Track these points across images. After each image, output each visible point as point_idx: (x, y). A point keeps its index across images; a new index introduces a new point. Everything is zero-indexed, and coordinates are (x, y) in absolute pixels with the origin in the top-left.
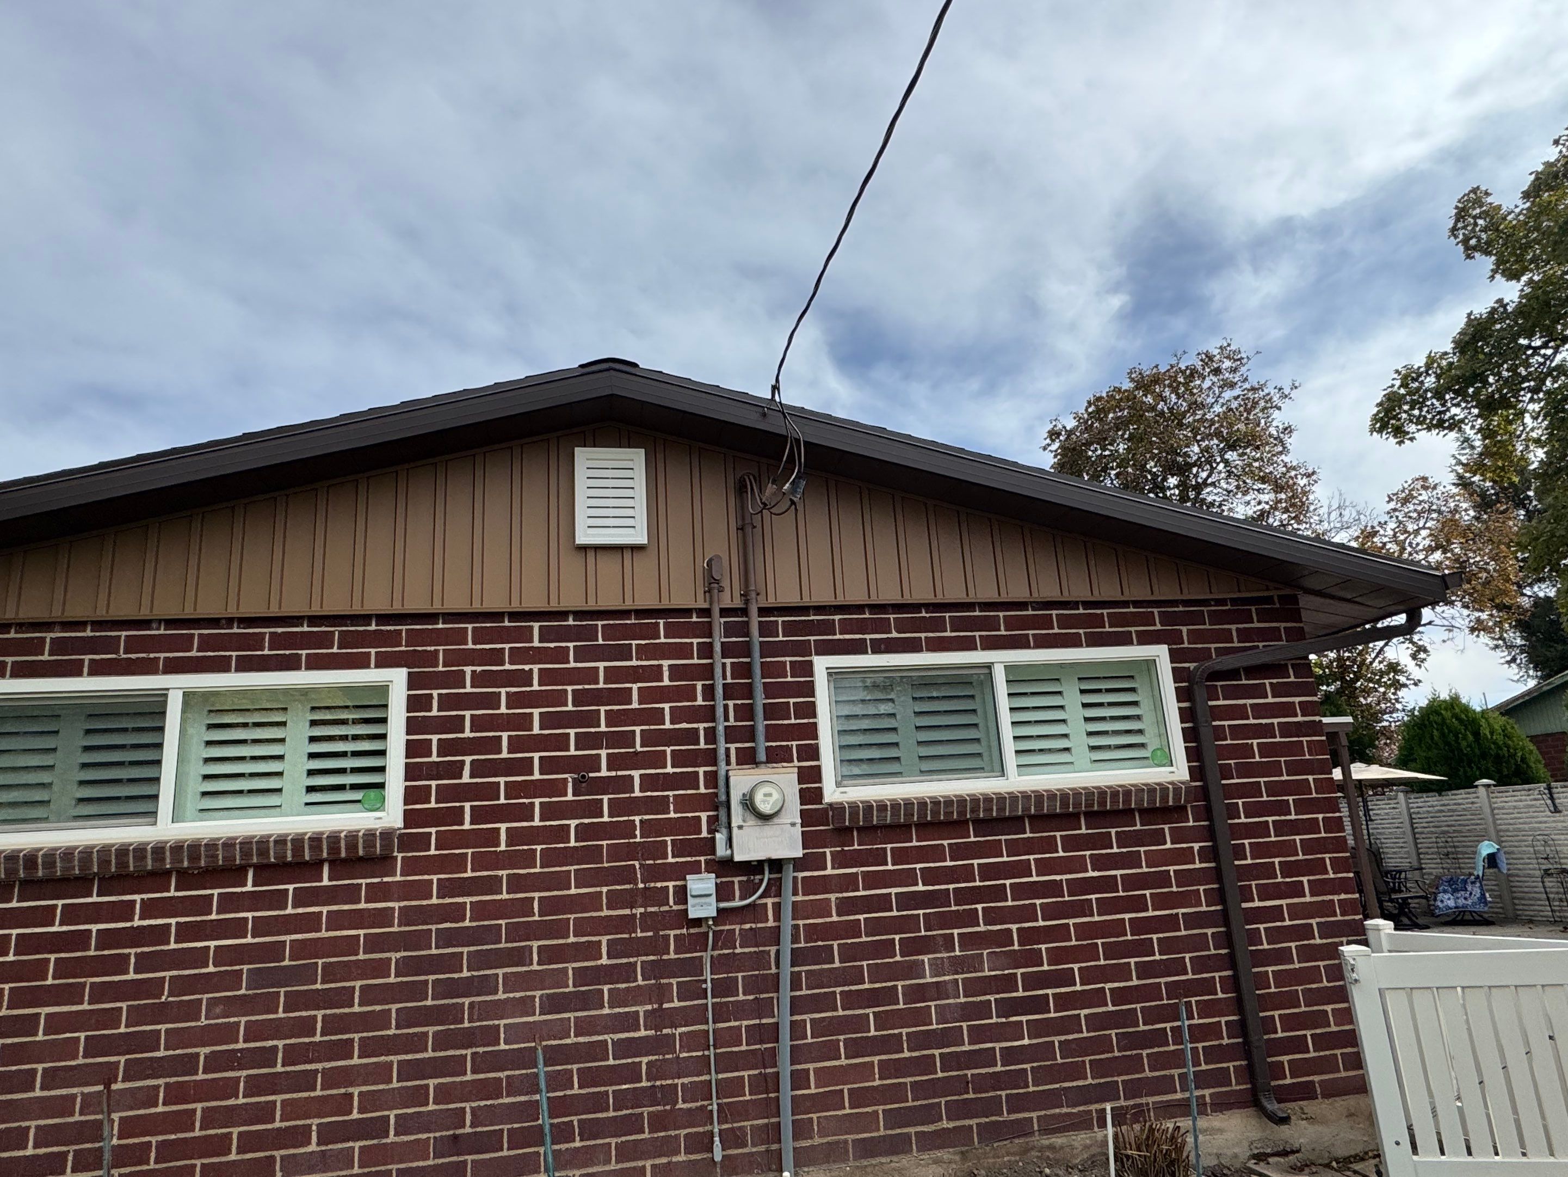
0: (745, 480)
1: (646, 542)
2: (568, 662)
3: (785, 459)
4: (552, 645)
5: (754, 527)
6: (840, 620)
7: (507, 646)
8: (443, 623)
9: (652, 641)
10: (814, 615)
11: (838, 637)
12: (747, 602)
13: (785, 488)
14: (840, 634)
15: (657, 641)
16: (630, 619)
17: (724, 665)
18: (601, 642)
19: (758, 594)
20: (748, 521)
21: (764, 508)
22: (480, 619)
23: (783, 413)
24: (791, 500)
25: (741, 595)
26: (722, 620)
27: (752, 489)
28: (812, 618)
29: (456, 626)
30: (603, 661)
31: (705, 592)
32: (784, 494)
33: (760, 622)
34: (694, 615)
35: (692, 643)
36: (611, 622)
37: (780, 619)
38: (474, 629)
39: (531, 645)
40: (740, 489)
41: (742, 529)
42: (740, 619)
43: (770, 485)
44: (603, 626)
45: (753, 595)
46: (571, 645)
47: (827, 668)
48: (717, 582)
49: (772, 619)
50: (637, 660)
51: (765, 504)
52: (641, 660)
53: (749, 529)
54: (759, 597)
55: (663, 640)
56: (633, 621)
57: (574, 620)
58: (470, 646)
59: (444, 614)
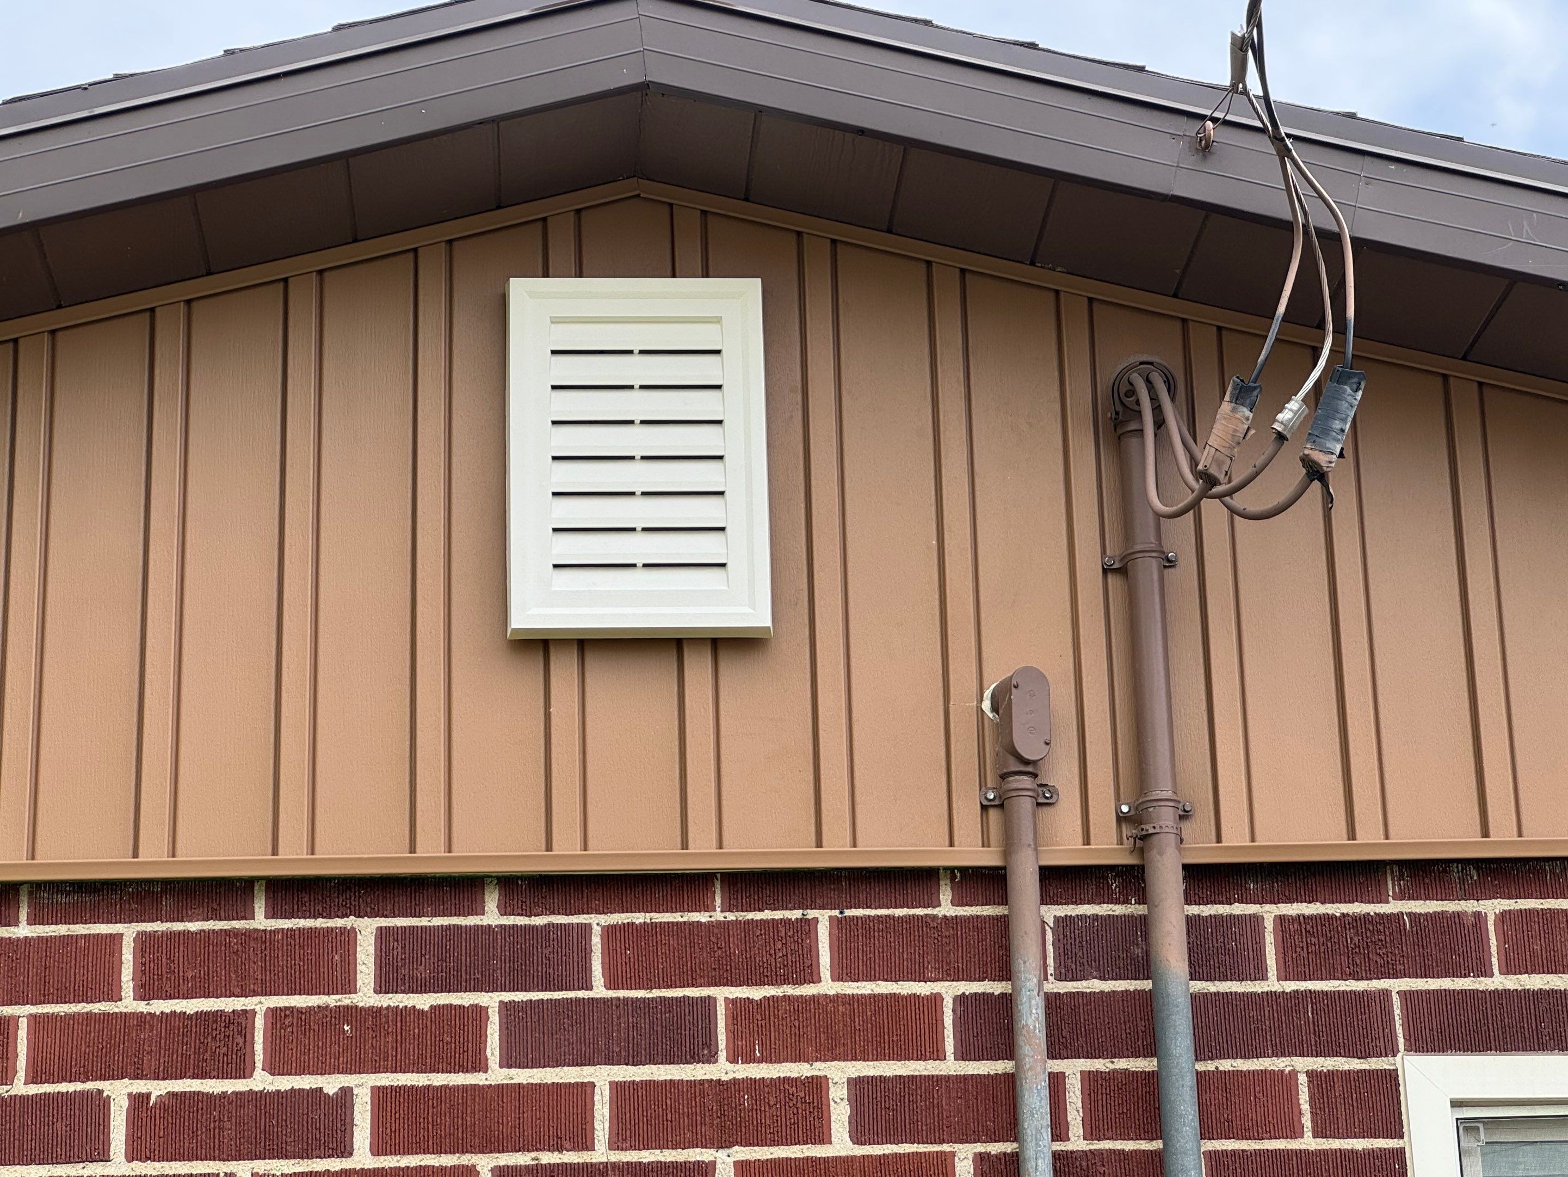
0: (1132, 392)
1: (765, 620)
2: (479, 1065)
3: (1282, 309)
4: (424, 1001)
5: (1170, 563)
6: (1503, 917)
7: (260, 1005)
8: (32, 921)
9: (789, 990)
10: (1402, 896)
11: (1498, 981)
12: (1143, 842)
13: (1285, 416)
14: (1507, 969)
15: (807, 990)
16: (709, 908)
17: (1056, 1083)
18: (599, 990)
19: (1185, 816)
20: (1145, 537)
21: (1204, 494)
22: (167, 903)
23: (1277, 139)
24: (1307, 462)
25: (1121, 819)
26: (1052, 913)
27: (1160, 423)
28: (1392, 907)
29: (80, 929)
30: (610, 1060)
31: (984, 808)
32: (1281, 437)
33: (1192, 922)
34: (946, 895)
35: (936, 1000)
36: (639, 918)
37: (1270, 912)
38: (145, 943)
39: (345, 1000)
40: (1117, 423)
41: (1123, 571)
42: (1119, 910)
43: (1226, 407)
44: (610, 932)
45: (1165, 818)
46: (491, 1001)
47: (1456, 1104)
48: (1030, 767)
49: (1238, 909)
50: (733, 1059)
51: (1210, 481)
52: (749, 1059)
53: (1148, 569)
54: (1187, 828)
55: (827, 986)
56: (719, 916)
57: (505, 910)
58: (129, 1004)
59: (37, 887)
